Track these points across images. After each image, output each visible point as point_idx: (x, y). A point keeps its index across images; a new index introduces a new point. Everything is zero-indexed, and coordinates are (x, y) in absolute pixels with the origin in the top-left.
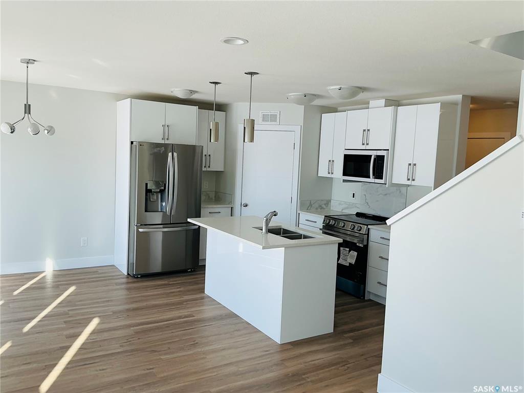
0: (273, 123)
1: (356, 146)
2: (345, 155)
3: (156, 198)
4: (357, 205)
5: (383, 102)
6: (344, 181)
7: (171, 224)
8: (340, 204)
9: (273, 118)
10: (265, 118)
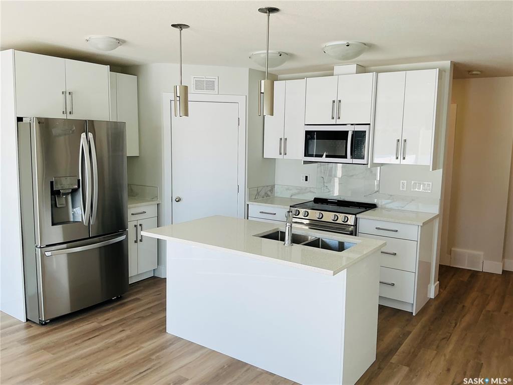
0: (211, 92)
1: (323, 120)
2: (306, 131)
3: (64, 203)
4: (312, 190)
5: (353, 67)
6: (305, 162)
7: (90, 238)
8: (287, 189)
9: (210, 85)
10: (199, 85)
